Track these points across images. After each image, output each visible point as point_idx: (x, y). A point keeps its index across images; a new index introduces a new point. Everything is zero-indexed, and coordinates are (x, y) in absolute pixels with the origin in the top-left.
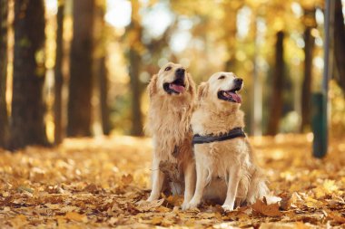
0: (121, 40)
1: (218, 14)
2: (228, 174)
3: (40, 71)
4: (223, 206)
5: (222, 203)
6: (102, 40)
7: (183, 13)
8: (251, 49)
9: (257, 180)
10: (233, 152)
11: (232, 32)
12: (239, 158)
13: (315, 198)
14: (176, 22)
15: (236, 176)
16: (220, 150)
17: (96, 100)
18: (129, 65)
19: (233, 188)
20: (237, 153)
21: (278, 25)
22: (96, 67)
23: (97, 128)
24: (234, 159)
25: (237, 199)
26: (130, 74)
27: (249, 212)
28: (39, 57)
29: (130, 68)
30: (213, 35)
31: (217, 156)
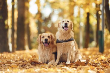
0: (35, 18)
1: (67, 8)
2: (68, 53)
3: (6, 27)
4: (66, 63)
5: (66, 62)
6: (28, 18)
7: (55, 8)
8: (78, 20)
9: (78, 55)
10: (70, 45)
11: (72, 14)
12: (71, 47)
13: (98, 61)
14: (53, 12)
15: (70, 53)
16: (65, 45)
17: (26, 38)
18: (38, 26)
19: (69, 57)
20: (71, 46)
21: (87, 10)
22: (26, 27)
23: (27, 47)
24: (70, 48)
25: (71, 61)
26: (38, 30)
27: (75, 64)
28: (6, 22)
29: (38, 28)
30: (66, 15)
31: (64, 47)
